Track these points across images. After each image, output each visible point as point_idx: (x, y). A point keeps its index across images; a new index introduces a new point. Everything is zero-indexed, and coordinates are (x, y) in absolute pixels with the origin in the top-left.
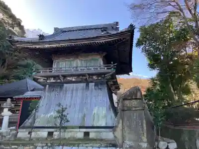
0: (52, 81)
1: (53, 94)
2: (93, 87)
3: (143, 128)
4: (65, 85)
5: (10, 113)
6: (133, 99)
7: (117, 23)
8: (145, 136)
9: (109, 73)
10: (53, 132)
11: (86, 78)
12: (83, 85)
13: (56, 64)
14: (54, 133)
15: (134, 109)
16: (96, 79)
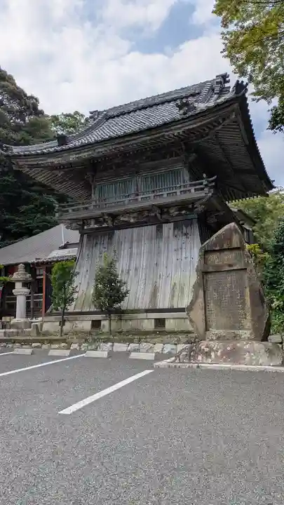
0: (92, 226)
1: (97, 251)
2: (171, 231)
3: (244, 303)
4: (117, 232)
5: (26, 290)
6: (225, 249)
7: (225, 77)
8: (249, 317)
9: (203, 198)
10: (100, 321)
11: (156, 215)
12: (151, 229)
13: (97, 192)
14: (102, 323)
15: (227, 268)
16: (177, 215)
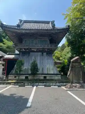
0: (23, 50)
6: (76, 62)
7: (54, 21)
10: (28, 77)
16: (47, 51)
